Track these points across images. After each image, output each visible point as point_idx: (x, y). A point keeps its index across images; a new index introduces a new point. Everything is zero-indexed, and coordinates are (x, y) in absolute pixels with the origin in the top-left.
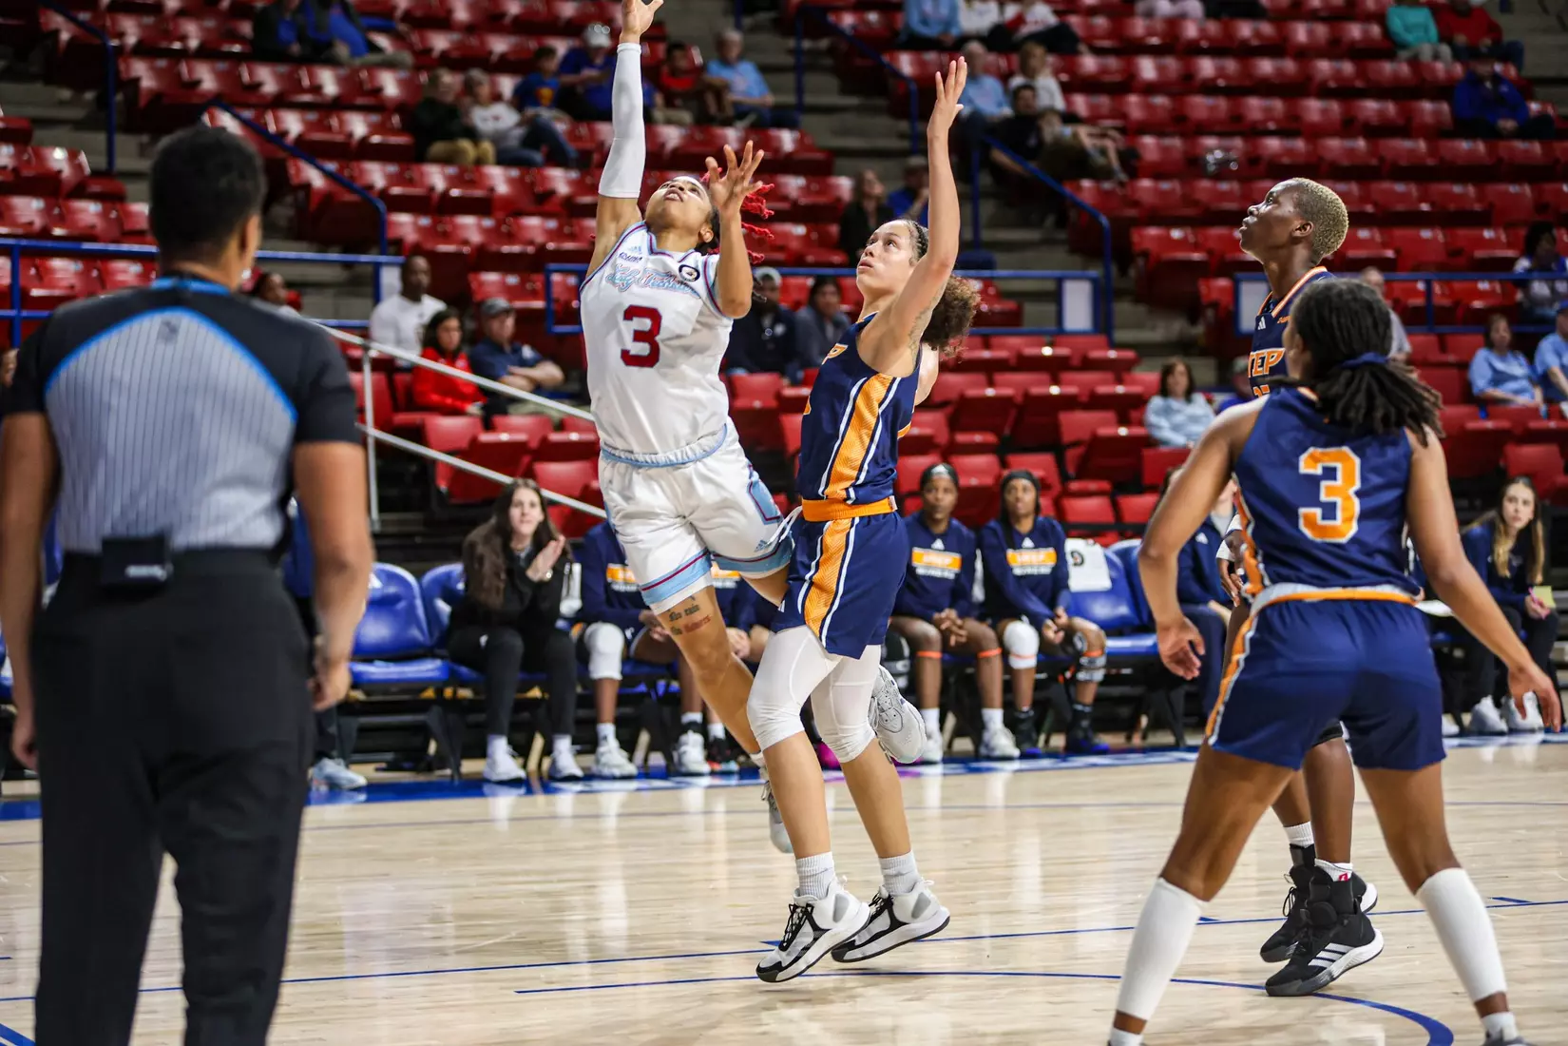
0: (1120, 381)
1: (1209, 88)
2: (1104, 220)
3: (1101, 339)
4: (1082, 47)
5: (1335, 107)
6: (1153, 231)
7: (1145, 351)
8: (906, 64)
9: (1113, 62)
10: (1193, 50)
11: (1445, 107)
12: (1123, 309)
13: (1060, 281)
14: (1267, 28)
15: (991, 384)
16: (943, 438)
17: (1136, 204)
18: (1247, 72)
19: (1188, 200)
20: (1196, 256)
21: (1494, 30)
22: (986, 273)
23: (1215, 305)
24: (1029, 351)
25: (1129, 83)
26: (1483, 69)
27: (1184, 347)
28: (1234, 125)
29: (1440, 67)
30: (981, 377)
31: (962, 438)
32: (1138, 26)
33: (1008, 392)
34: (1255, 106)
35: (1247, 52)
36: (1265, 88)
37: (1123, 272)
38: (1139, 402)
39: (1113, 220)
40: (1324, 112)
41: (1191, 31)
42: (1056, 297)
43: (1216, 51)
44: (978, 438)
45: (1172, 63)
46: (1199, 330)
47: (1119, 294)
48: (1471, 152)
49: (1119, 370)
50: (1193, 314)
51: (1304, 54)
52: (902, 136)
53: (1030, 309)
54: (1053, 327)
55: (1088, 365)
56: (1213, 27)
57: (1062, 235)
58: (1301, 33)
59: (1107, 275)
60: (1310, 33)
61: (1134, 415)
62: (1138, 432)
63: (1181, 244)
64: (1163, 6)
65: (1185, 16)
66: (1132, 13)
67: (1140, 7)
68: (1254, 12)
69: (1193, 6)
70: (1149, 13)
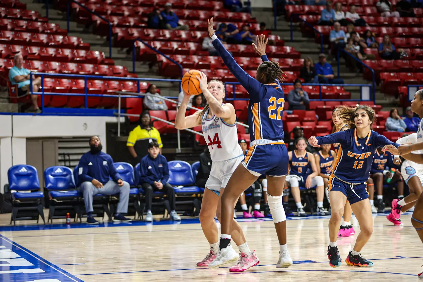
1: (401, 35)
2: (373, 71)
3: (372, 102)
4: (367, 24)
6: (386, 74)
7: (384, 106)
8: (320, 29)
9: (375, 29)
10: (396, 25)
12: (378, 94)
13: (361, 87)
14: (416, 19)
17: (381, 66)
18: (411, 31)
19: (395, 65)
20: (397, 80)
22: (341, 85)
23: (402, 93)
25: (379, 34)
27: (394, 104)
28: (408, 45)
32: (382, 19)
34: (413, 40)
35: (411, 26)
36: (416, 35)
37: (378, 84)
39: (375, 70)
41: (396, 20)
42: (360, 91)
43: (402, 26)
45: (391, 29)
46: (398, 100)
47: (377, 90)
50: (396, 95)
52: (318, 48)
53: (353, 94)
54: (359, 99)
56: (402, 19)
57: (361, 75)
59: (374, 85)
61: (381, 123)
62: (383, 127)
63: (393, 77)
64: (388, 14)
65: (394, 16)
66: (380, 16)
67: (382, 14)
68: (413, 15)
69: (397, 14)
70: (385, 16)
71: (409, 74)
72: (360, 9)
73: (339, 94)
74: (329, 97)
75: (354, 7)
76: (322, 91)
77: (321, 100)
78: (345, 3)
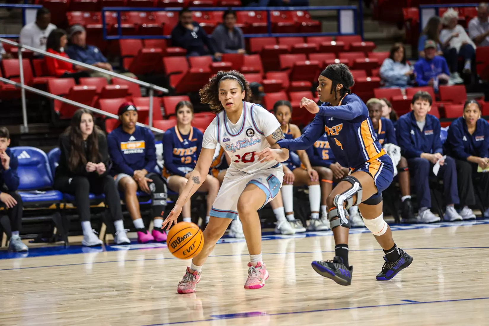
0: (367, 56)
3: (359, 37)
7: (379, 42)
12: (368, 23)
13: (339, 11)
15: (308, 59)
16: (286, 84)
22: (305, 8)
23: (410, 20)
24: (326, 43)
27: (397, 39)
30: (303, 56)
31: (295, 84)
33: (316, 62)
37: (368, 5)
38: (378, 65)
42: (337, 18)
44: (303, 84)
46: (403, 32)
47: (367, 16)
49: (367, 51)
50: (400, 23)
53: (325, 24)
54: (336, 32)
55: (352, 49)
59: (361, 7)
61: (374, 72)
62: (377, 79)
73: (301, 24)
74: (284, 30)
76: (272, 20)
77: (270, 37)
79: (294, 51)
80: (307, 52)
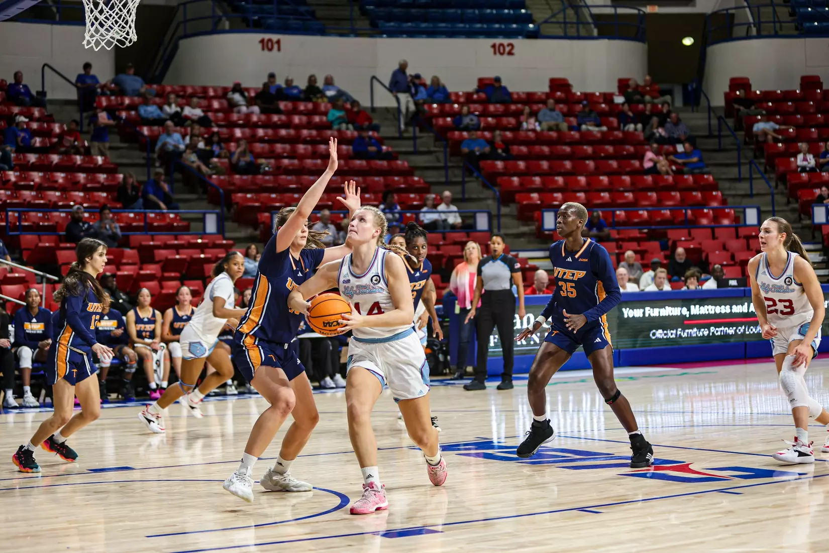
1: (262, 140)
2: (221, 191)
3: (220, 236)
4: (213, 124)
5: (309, 147)
6: (240, 195)
7: (237, 241)
8: (145, 131)
9: (224, 130)
10: (255, 126)
11: (351, 148)
12: (229, 225)
13: (204, 214)
14: (283, 118)
15: (178, 254)
16: (159, 275)
17: (234, 184)
18: (276, 134)
19: (254, 183)
20: (257, 204)
21: (370, 120)
23: (263, 223)
24: (193, 241)
25: (231, 138)
26: (364, 134)
27: (252, 239)
28: (271, 154)
29: (349, 133)
30: (174, 251)
31: (166, 274)
32: (235, 117)
33: (184, 257)
34: (279, 147)
35: (276, 127)
36: (283, 140)
37: (229, 210)
39: (224, 190)
40: (305, 149)
41: (255, 118)
42: (203, 220)
43: (265, 126)
44: (173, 274)
45: (247, 131)
46: (258, 233)
47: (227, 219)
48: (361, 166)
50: (255, 225)
51: (298, 127)
52: (144, 158)
53: (193, 225)
54: (202, 232)
55: (216, 246)
56: (263, 117)
57: (205, 196)
58: (296, 119)
59: (222, 212)
60: (300, 119)
63: (251, 200)
64: (244, 109)
65: (252, 113)
66: (232, 112)
67: (235, 109)
68: (278, 112)
69: (256, 109)
70: (239, 112)
71: (274, 196)
72: (204, 103)
73: (173, 225)
74: (159, 229)
75: (195, 100)
76: (148, 221)
77: (147, 234)
78: (181, 93)
79: (166, 247)
80: (177, 248)
